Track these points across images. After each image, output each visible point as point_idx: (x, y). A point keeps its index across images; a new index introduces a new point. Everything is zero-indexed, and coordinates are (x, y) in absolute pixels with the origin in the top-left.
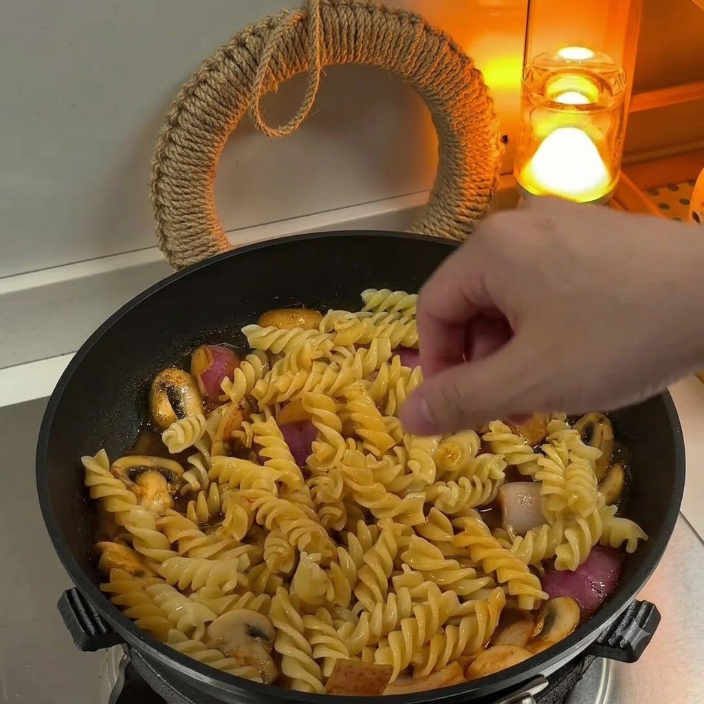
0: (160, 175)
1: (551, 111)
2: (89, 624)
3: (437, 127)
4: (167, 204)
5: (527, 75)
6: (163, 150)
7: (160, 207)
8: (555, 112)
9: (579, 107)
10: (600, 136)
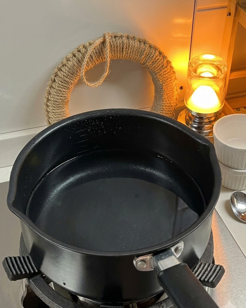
0: (48, 100)
1: (199, 79)
2: (22, 270)
3: (154, 83)
4: (50, 111)
5: (190, 65)
6: (49, 91)
7: (48, 112)
8: (200, 79)
9: (209, 78)
10: (217, 89)
